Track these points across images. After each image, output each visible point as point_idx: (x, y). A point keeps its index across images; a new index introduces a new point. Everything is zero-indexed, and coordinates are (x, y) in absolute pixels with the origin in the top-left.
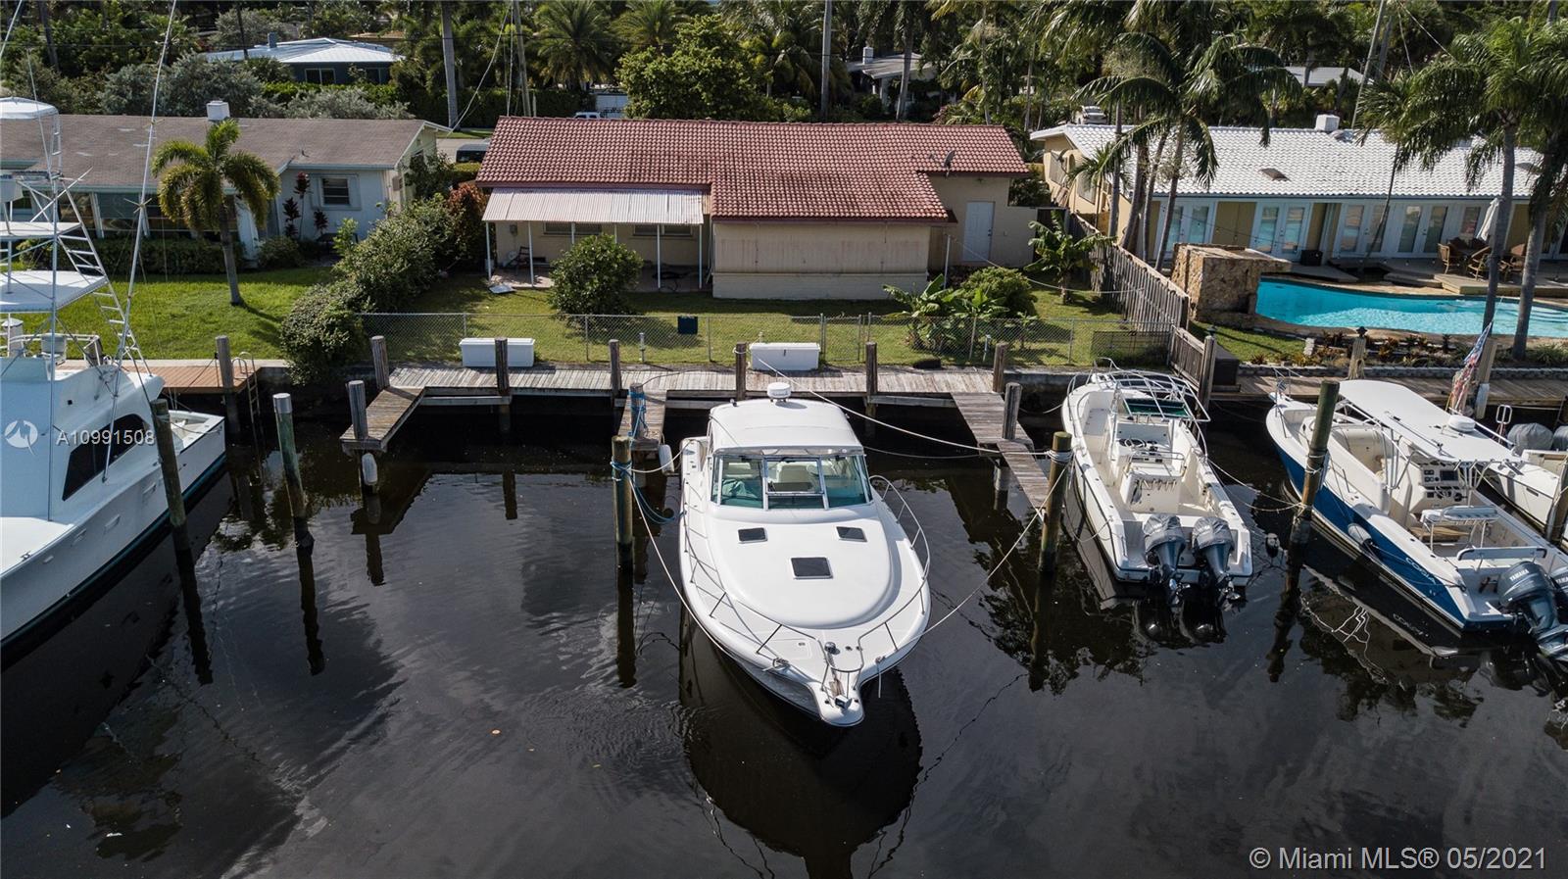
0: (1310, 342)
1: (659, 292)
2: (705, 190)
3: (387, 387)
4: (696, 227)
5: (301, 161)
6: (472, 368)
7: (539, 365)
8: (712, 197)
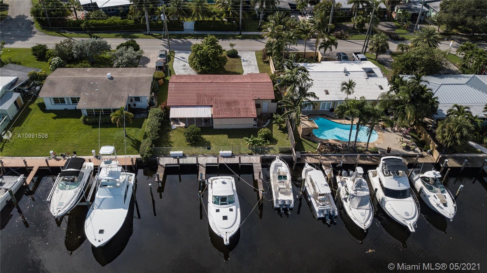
0: (320, 144)
1: (203, 127)
2: (212, 106)
3: (160, 165)
4: (210, 118)
5: (130, 95)
6: (173, 157)
7: (184, 156)
8: (213, 108)
